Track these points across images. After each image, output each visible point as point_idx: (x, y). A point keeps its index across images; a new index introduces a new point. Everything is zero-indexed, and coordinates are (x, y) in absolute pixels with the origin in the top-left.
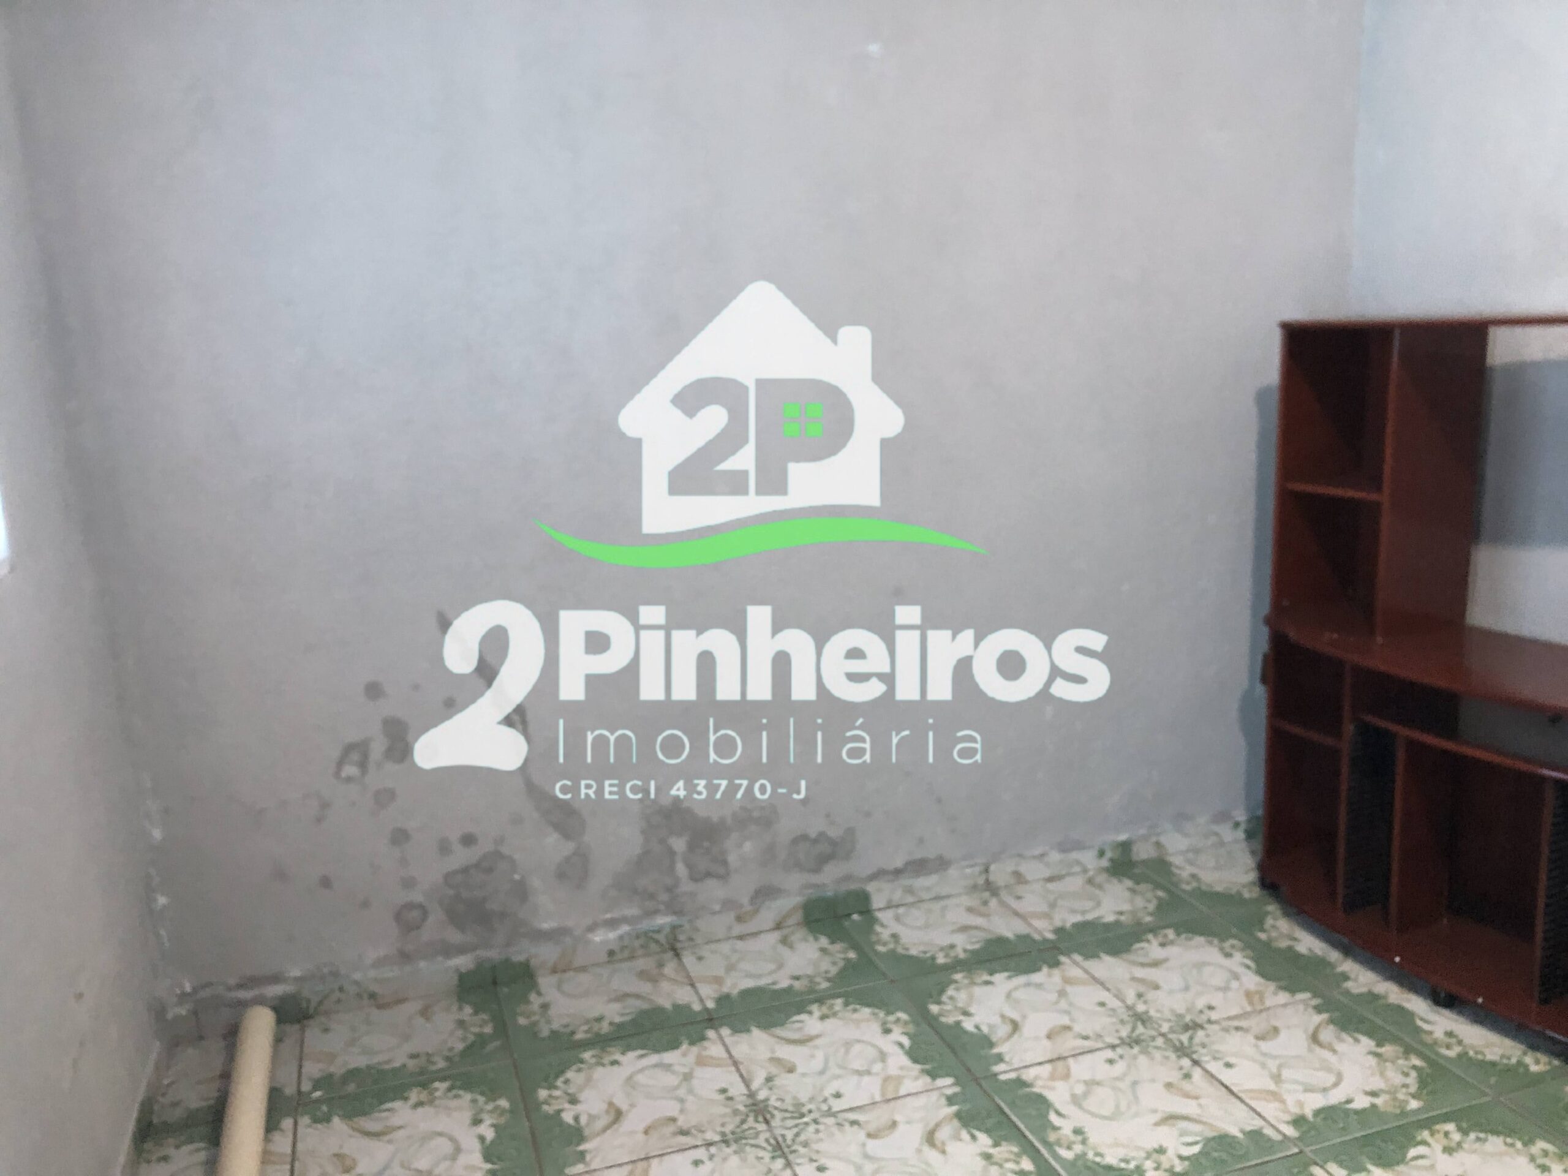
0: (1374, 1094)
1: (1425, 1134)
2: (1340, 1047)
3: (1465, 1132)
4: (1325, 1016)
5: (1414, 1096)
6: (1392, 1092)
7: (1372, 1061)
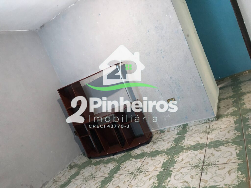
0: (114, 166)
1: (120, 166)
2: (108, 165)
3: (124, 163)
4: (104, 164)
5: (117, 164)
6: (115, 165)
7: (112, 164)
